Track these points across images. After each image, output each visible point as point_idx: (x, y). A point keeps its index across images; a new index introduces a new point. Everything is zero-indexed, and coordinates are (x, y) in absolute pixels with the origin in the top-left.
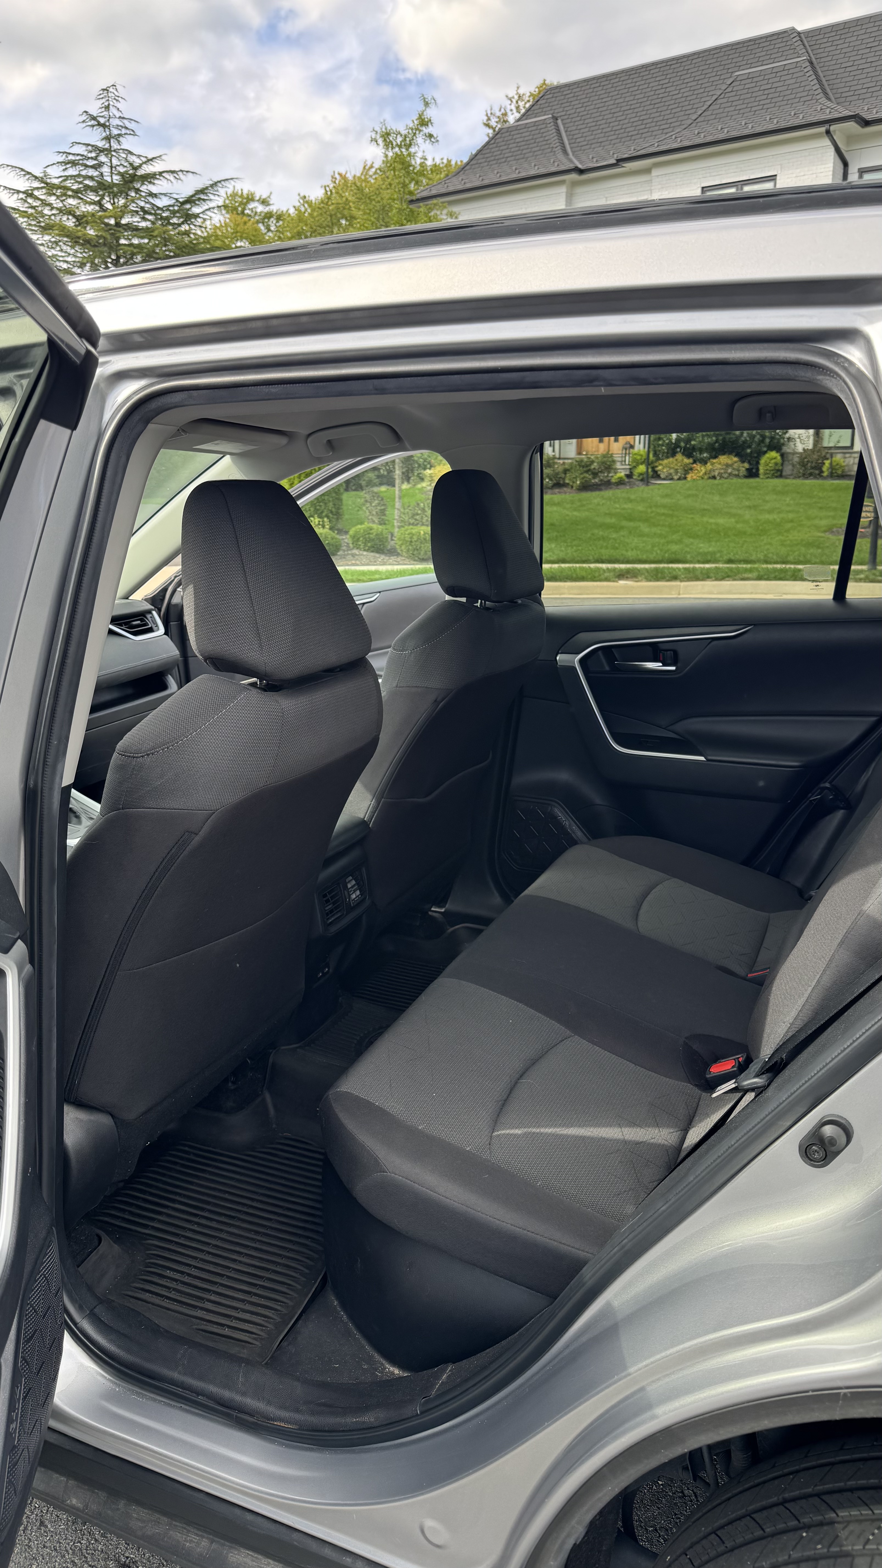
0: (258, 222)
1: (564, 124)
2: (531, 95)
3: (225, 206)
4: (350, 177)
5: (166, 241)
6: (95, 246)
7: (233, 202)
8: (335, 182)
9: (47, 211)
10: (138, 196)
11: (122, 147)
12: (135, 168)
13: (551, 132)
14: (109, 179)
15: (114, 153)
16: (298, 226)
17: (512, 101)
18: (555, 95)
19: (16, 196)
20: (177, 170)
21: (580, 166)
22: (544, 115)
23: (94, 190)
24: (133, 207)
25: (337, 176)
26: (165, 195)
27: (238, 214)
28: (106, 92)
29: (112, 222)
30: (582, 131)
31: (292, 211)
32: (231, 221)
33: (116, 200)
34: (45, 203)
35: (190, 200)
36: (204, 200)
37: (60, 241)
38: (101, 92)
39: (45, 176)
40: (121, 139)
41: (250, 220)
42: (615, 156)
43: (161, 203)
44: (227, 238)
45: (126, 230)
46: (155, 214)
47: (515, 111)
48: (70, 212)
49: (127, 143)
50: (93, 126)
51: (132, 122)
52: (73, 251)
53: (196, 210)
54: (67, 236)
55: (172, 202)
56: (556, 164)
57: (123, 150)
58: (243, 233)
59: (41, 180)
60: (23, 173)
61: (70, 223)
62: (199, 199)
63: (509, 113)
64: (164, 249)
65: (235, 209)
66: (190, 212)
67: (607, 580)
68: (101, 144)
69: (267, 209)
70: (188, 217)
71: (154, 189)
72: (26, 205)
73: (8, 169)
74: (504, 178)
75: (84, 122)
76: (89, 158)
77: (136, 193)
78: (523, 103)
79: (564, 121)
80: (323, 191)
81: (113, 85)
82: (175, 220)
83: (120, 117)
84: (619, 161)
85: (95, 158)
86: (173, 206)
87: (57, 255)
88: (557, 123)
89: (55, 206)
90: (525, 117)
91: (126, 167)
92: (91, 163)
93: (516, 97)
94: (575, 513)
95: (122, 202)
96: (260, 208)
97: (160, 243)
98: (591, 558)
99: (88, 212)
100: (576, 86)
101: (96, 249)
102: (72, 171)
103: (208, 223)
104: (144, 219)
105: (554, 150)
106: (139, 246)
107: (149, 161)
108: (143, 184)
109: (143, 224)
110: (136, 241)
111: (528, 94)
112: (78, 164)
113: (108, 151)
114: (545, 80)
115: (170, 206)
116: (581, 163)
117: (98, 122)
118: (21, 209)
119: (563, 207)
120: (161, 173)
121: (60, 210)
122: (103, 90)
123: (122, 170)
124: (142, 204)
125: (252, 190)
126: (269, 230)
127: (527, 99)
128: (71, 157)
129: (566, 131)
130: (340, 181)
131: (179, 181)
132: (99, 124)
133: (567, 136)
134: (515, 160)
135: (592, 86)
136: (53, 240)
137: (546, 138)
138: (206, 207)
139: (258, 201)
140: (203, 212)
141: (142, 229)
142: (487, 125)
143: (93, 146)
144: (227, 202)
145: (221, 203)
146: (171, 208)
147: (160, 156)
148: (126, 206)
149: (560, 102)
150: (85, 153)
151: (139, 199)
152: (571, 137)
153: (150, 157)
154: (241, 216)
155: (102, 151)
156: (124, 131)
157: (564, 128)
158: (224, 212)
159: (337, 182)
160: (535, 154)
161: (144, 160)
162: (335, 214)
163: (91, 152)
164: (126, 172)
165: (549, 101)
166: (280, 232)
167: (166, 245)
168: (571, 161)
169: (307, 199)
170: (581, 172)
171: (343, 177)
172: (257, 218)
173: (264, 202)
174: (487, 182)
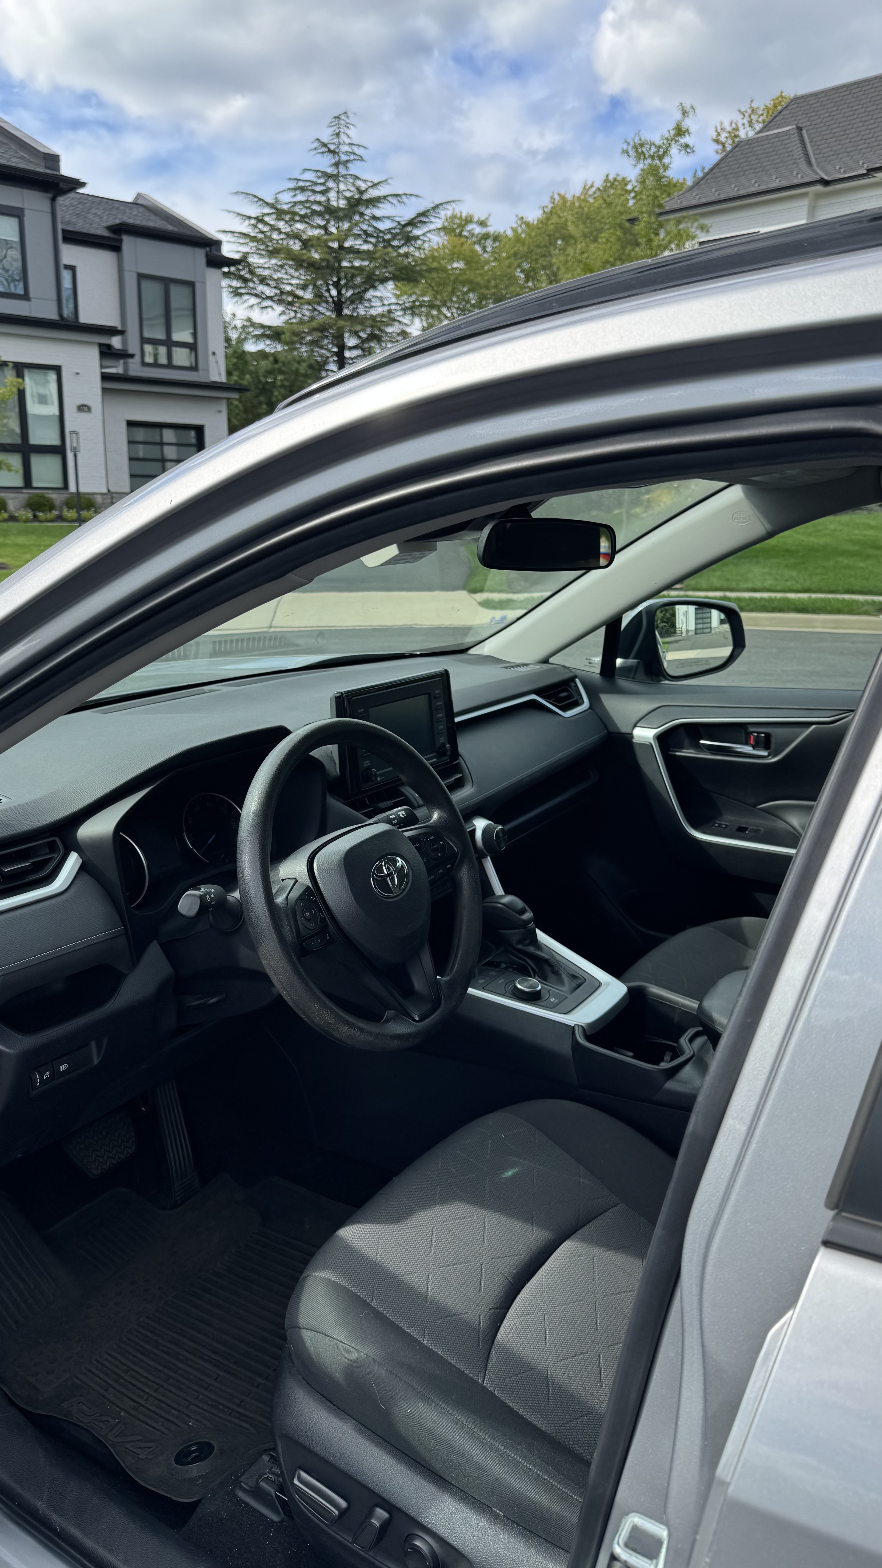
0: (475, 243)
1: (809, 135)
2: (767, 108)
3: (444, 228)
4: (569, 197)
5: (386, 263)
6: (318, 269)
7: (451, 224)
8: (554, 203)
9: (275, 236)
10: (362, 220)
11: (351, 172)
12: (361, 192)
13: (794, 144)
14: (334, 204)
15: (341, 179)
16: (515, 246)
17: (744, 116)
18: (800, 105)
19: (247, 222)
20: (401, 193)
21: (826, 178)
22: (788, 126)
23: (319, 214)
24: (356, 231)
25: (557, 197)
26: (388, 218)
27: (455, 236)
28: (337, 119)
29: (335, 245)
30: (828, 141)
31: (510, 233)
32: (448, 243)
33: (341, 224)
34: (273, 228)
35: (412, 223)
36: (425, 222)
37: (285, 264)
38: (334, 120)
39: (276, 202)
40: (349, 165)
41: (466, 241)
42: (865, 166)
43: (383, 226)
44: (444, 259)
45: (348, 253)
46: (377, 237)
47: (747, 125)
48: (296, 236)
49: (353, 169)
50: (323, 153)
51: (361, 148)
52: (297, 274)
53: (417, 232)
54: (293, 260)
55: (394, 225)
56: (799, 176)
57: (351, 175)
58: (459, 254)
59: (272, 206)
60: (256, 200)
61: (296, 246)
62: (421, 222)
63: (741, 128)
64: (384, 271)
65: (454, 230)
66: (411, 235)
67: (866, 613)
68: (330, 170)
69: (484, 230)
70: (409, 239)
71: (378, 213)
72: (257, 230)
73: (242, 197)
74: (742, 192)
75: (315, 149)
76: (318, 184)
77: (360, 217)
78: (757, 116)
79: (810, 132)
80: (541, 212)
81: (345, 113)
82: (395, 243)
83: (350, 144)
84: (869, 170)
85: (323, 184)
86: (394, 228)
87: (282, 278)
88: (801, 134)
89: (283, 231)
90: (766, 129)
91: (352, 192)
92: (319, 188)
93: (749, 111)
94: (812, 539)
95: (346, 226)
96: (478, 230)
97: (380, 264)
98: (840, 588)
99: (314, 236)
100: (823, 95)
101: (320, 272)
102: (301, 197)
103: (426, 245)
104: (366, 242)
105: (798, 161)
106: (361, 269)
107: (375, 185)
108: (367, 207)
109: (365, 247)
110: (357, 264)
111: (763, 107)
112: (307, 190)
113: (335, 177)
114: (782, 92)
115: (391, 229)
116: (827, 174)
117: (329, 149)
118: (252, 234)
119: (803, 222)
120: (385, 197)
121: (287, 234)
122: (335, 117)
123: (348, 194)
124: (365, 227)
125: (471, 212)
126: (485, 250)
127: (761, 112)
128: (301, 184)
129: (811, 142)
130: (559, 202)
131: (402, 205)
132: (330, 151)
133: (812, 146)
134: (754, 173)
135: (842, 94)
136: (280, 263)
137: (789, 150)
138: (425, 229)
139: (476, 222)
140: (424, 234)
141: (364, 251)
142: (717, 141)
143: (322, 172)
144: (446, 224)
145: (439, 226)
146: (393, 231)
147: (386, 180)
148: (350, 229)
149: (806, 112)
150: (315, 179)
151: (363, 222)
152: (815, 148)
153: (376, 181)
154: (458, 238)
155: (328, 176)
156: (352, 157)
157: (809, 138)
158: (442, 234)
159: (556, 202)
160: (777, 165)
161: (370, 184)
162: (554, 234)
163: (319, 177)
164: (352, 197)
165: (793, 111)
166: (496, 253)
167: (386, 267)
168: (816, 173)
169: (524, 220)
170: (826, 183)
171: (563, 198)
172: (474, 239)
173: (482, 224)
174: (723, 196)
